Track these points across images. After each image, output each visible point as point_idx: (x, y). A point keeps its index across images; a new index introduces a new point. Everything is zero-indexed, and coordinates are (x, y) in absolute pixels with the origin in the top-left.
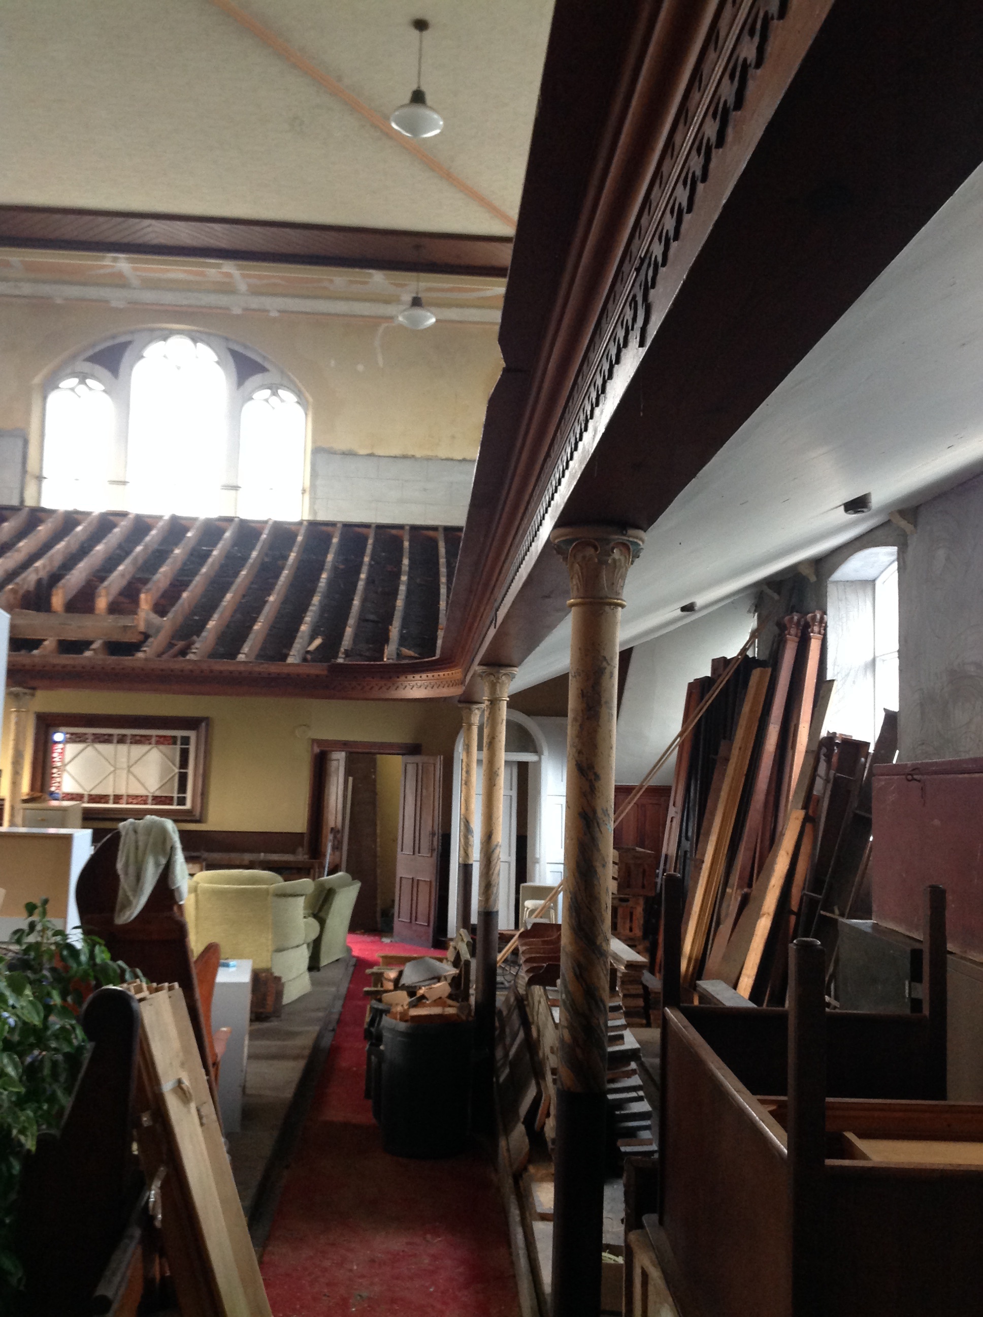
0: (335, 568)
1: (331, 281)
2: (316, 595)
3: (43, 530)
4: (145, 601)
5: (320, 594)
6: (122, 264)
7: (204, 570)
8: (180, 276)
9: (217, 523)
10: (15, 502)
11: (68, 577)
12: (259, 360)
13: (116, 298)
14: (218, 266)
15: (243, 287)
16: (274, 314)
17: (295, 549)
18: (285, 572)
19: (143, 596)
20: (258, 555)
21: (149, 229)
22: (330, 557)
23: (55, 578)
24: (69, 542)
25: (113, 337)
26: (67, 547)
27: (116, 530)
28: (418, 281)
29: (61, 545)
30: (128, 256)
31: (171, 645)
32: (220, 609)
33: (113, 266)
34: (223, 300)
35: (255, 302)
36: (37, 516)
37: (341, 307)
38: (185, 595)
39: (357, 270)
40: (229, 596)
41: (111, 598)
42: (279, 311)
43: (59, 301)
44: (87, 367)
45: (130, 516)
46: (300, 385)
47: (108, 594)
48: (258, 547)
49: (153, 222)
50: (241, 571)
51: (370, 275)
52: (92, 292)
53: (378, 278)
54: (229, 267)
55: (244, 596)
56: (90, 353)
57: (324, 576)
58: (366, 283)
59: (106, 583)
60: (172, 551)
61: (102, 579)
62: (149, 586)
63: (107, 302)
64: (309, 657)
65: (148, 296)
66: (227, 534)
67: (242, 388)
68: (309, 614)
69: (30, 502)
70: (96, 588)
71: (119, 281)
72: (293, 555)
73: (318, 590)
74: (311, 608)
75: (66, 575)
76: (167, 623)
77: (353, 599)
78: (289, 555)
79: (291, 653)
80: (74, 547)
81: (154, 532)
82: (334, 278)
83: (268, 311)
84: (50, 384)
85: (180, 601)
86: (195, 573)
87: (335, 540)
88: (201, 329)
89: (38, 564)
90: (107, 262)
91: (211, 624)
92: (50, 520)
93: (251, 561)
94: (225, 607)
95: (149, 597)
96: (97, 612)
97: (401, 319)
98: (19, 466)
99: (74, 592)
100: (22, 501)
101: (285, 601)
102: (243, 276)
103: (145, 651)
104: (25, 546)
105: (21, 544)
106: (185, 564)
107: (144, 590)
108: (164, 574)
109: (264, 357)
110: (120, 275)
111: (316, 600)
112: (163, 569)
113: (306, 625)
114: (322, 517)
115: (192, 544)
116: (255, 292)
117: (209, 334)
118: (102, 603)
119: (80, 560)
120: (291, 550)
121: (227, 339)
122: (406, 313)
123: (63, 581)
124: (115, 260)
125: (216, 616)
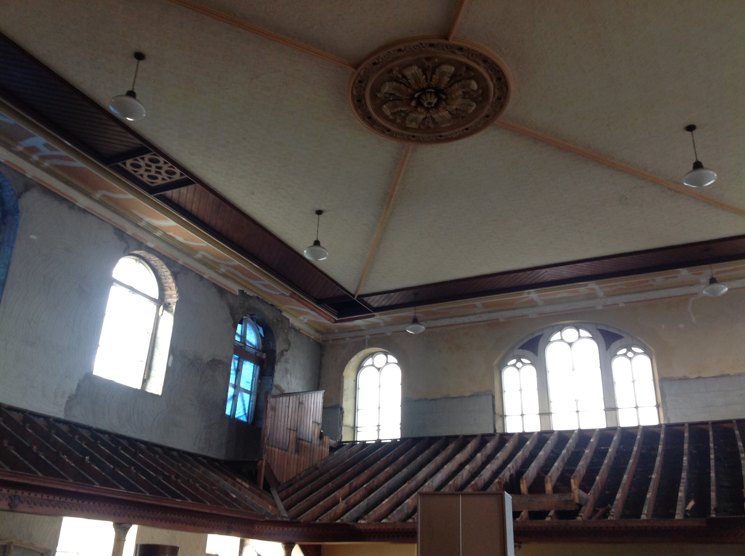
0: (690, 453)
1: (654, 280)
2: (683, 471)
3: (509, 446)
4: (574, 484)
5: (685, 471)
6: (533, 295)
7: (606, 461)
8: (565, 295)
9: (608, 432)
10: (491, 431)
11: (527, 472)
12: (617, 332)
13: (531, 313)
14: (586, 285)
15: (601, 294)
16: (622, 305)
17: (661, 443)
18: (658, 459)
19: (572, 481)
20: (638, 449)
21: (546, 274)
22: (686, 446)
23: (520, 473)
24: (524, 451)
25: (532, 334)
26: (523, 454)
27: (549, 442)
28: (711, 269)
29: (520, 454)
30: (534, 290)
31: (595, 511)
32: (622, 486)
33: (528, 297)
34: (591, 303)
35: (610, 301)
36: (505, 437)
37: (663, 293)
38: (598, 478)
39: (670, 271)
40: (625, 477)
41: (553, 483)
42: (625, 303)
43: (502, 320)
44: (521, 352)
45: (555, 433)
46: (644, 342)
47: (551, 481)
48: (637, 444)
49: (547, 269)
50: (629, 460)
51: (679, 272)
52: (518, 312)
53: (684, 273)
54: (592, 285)
55: (634, 476)
56: (521, 344)
57: (685, 458)
58: (676, 277)
59: (549, 474)
60: (584, 452)
61: (547, 472)
62: (574, 474)
63: (527, 316)
64: (688, 514)
65: (548, 309)
66: (615, 438)
67: (609, 350)
68: (681, 484)
69: (499, 431)
70: (544, 478)
71: (532, 304)
72: (660, 447)
73: (684, 468)
74: (682, 481)
75: (525, 471)
76: (590, 496)
77: (710, 473)
78: (658, 448)
79: (677, 512)
80: (527, 454)
81: (570, 441)
82: (656, 278)
83: (618, 304)
84: (503, 365)
85: (596, 483)
86: (601, 463)
87: (686, 435)
88: (580, 321)
89: (509, 466)
90: (525, 295)
91: (618, 496)
92: (512, 439)
93: (634, 453)
94: (625, 484)
95: (576, 482)
96: (547, 492)
97: (704, 292)
98: (492, 411)
99: (532, 481)
100: (495, 431)
101: (662, 477)
102: (600, 288)
103: (581, 516)
104: (501, 456)
105: (498, 455)
106: (592, 458)
107: (572, 477)
108: (582, 465)
109: (619, 330)
110: (532, 301)
111: (684, 475)
112: (581, 463)
113: (682, 492)
114: (673, 420)
115: (595, 446)
116: (608, 295)
117: (585, 323)
118: (549, 487)
119: (532, 461)
120: (658, 444)
121: (596, 324)
122: (707, 288)
123: (525, 475)
124: (529, 293)
125: (620, 490)
